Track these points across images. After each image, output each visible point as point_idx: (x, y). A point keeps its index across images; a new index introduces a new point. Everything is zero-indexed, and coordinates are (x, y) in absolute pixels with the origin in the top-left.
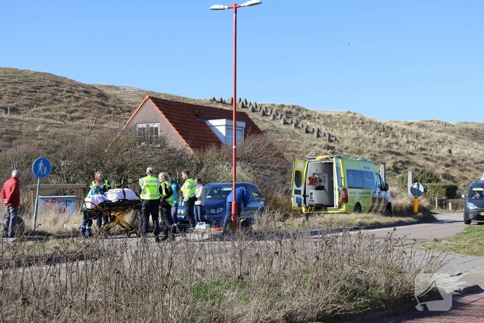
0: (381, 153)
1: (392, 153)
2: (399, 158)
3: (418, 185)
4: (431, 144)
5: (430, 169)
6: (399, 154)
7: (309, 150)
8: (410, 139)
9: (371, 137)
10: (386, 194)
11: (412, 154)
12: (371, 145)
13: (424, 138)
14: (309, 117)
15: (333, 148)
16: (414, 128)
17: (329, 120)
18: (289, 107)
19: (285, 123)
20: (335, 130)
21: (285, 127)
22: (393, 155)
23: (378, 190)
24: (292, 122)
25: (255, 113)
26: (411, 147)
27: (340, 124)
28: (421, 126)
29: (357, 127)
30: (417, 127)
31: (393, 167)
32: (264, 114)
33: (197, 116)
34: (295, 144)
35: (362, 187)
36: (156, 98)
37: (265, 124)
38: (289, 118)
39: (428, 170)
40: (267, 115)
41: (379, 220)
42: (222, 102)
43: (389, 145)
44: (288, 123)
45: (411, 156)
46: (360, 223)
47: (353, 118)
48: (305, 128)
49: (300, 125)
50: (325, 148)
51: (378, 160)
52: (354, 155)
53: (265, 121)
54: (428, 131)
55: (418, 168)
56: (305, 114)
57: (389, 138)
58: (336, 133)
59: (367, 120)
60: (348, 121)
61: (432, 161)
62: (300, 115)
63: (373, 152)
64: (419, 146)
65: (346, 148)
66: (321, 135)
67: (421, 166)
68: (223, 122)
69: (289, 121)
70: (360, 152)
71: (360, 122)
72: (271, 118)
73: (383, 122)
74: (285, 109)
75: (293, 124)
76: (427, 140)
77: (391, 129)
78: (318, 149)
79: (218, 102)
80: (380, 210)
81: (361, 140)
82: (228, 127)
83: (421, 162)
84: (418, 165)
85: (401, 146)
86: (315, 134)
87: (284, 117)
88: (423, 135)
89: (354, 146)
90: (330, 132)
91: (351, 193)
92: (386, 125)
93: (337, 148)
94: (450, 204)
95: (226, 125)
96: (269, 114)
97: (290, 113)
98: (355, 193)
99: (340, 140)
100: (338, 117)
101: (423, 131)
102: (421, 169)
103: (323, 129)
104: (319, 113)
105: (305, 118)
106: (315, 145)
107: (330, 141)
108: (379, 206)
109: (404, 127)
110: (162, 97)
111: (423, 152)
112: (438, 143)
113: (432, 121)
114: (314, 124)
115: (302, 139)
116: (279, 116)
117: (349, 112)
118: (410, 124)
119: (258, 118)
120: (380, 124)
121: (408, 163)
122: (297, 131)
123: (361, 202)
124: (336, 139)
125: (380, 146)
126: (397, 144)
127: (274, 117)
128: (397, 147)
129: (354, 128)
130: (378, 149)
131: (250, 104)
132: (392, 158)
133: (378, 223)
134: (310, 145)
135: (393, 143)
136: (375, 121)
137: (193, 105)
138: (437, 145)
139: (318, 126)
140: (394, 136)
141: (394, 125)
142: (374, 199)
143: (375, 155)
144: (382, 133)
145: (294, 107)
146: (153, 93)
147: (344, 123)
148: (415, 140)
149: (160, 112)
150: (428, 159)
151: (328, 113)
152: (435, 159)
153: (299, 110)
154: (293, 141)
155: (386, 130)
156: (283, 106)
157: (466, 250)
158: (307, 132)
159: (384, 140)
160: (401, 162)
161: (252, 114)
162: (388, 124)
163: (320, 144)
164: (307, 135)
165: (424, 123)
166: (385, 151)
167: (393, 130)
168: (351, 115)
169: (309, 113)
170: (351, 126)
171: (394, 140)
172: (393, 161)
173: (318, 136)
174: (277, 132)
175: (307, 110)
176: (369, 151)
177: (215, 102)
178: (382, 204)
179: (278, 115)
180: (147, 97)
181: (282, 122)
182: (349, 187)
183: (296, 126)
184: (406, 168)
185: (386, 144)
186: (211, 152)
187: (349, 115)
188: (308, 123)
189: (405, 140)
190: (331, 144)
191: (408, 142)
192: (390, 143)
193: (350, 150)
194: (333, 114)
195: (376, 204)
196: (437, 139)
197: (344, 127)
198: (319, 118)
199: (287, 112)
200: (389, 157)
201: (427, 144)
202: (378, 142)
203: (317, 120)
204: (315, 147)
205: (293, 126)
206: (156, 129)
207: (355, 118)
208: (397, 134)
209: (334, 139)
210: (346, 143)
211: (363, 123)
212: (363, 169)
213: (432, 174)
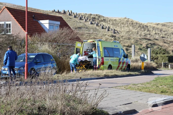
0: (140, 39)
1: (146, 39)
2: (150, 42)
3: (144, 55)
4: (168, 35)
5: (166, 47)
6: (150, 40)
7: (102, 37)
8: (157, 32)
9: (136, 31)
11: (157, 40)
12: (136, 35)
13: (164, 31)
14: (104, 20)
15: (115, 36)
16: (160, 27)
17: (115, 22)
18: (94, 15)
19: (91, 23)
20: (118, 27)
21: (92, 25)
22: (147, 40)
23: (123, 58)
24: (95, 23)
25: (76, 18)
26: (157, 36)
27: (120, 24)
28: (164, 25)
29: (129, 26)
30: (161, 26)
31: (146, 46)
32: (81, 19)
33: (33, 18)
34: (95, 34)
35: (112, 56)
37: (81, 24)
38: (94, 21)
39: (164, 48)
40: (82, 19)
41: (117, 74)
42: (58, 12)
43: (146, 35)
44: (93, 24)
45: (156, 41)
47: (127, 21)
48: (101, 26)
49: (99, 25)
50: (111, 36)
51: (138, 43)
52: (126, 40)
53: (81, 23)
54: (167, 28)
55: (159, 47)
56: (102, 19)
57: (146, 31)
58: (118, 29)
59: (135, 22)
60: (125, 23)
61: (167, 43)
62: (100, 19)
63: (136, 38)
64: (161, 36)
65: (122, 37)
66: (110, 30)
67: (161, 46)
69: (94, 23)
70: (129, 39)
71: (131, 23)
72: (84, 21)
73: (143, 23)
74: (92, 16)
75: (96, 24)
76: (166, 33)
77: (147, 27)
78: (107, 37)
79: (56, 12)
80: (123, 68)
81: (131, 32)
82: (50, 24)
83: (161, 44)
84: (159, 45)
85: (152, 35)
86: (107, 30)
87: (91, 20)
88: (164, 30)
89: (127, 36)
90: (115, 28)
91: (106, 60)
92: (144, 25)
93: (117, 36)
96: (83, 18)
97: (95, 18)
98: (108, 60)
99: (120, 33)
100: (120, 20)
101: (164, 28)
103: (111, 27)
104: (110, 18)
105: (102, 21)
106: (106, 35)
107: (115, 33)
108: (122, 66)
109: (154, 26)
111: (163, 39)
112: (171, 34)
113: (170, 23)
114: (107, 24)
115: (100, 32)
116: (89, 20)
117: (125, 18)
118: (158, 24)
119: (77, 20)
120: (141, 24)
121: (154, 44)
122: (97, 28)
124: (117, 32)
125: (140, 35)
126: (149, 34)
127: (86, 20)
128: (150, 36)
129: (128, 26)
130: (139, 37)
131: (74, 14)
132: (146, 42)
133: (116, 75)
134: (103, 35)
135: (148, 34)
136: (139, 23)
138: (171, 35)
139: (109, 25)
140: (148, 30)
141: (149, 25)
142: (120, 63)
143: (137, 40)
144: (142, 29)
145: (97, 15)
147: (123, 24)
148: (159, 33)
149: (11, 15)
150: (165, 42)
151: (115, 19)
152: (169, 42)
153: (99, 17)
154: (94, 33)
155: (144, 27)
156: (91, 15)
158: (103, 28)
159: (143, 32)
160: (150, 44)
161: (74, 18)
162: (146, 24)
163: (109, 34)
164: (103, 30)
165: (166, 24)
166: (142, 38)
167: (148, 27)
168: (127, 19)
169: (104, 19)
170: (126, 25)
171: (148, 33)
172: (147, 43)
173: (108, 30)
174: (87, 28)
175: (103, 17)
176: (134, 38)
178: (125, 65)
179: (88, 19)
181: (90, 23)
182: (105, 57)
183: (97, 25)
184: (153, 47)
185: (144, 35)
187: (125, 20)
188: (104, 24)
189: (154, 32)
190: (114, 35)
191: (156, 34)
192: (146, 34)
193: (124, 37)
194: (117, 19)
196: (171, 32)
197: (122, 25)
198: (109, 21)
199: (93, 18)
200: (145, 41)
201: (166, 34)
202: (139, 33)
203: (109, 22)
204: (106, 36)
205: (95, 25)
207: (129, 21)
208: (150, 30)
209: (116, 32)
210: (122, 34)
211: (133, 24)
213: (165, 50)
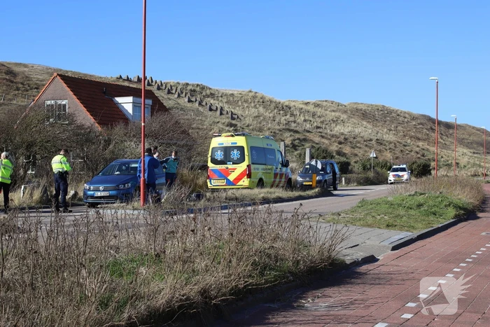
0: (280, 131)
1: (290, 130)
2: (297, 136)
3: (316, 161)
4: (326, 123)
5: (324, 146)
6: (297, 132)
7: (212, 127)
8: (307, 118)
9: (271, 115)
10: (287, 170)
11: (309, 132)
12: (271, 123)
13: (319, 117)
14: (212, 95)
15: (235, 125)
16: (310, 108)
17: (231, 99)
18: (193, 85)
19: (190, 101)
20: (237, 108)
21: (189, 105)
22: (292, 133)
23: (280, 166)
24: (196, 100)
25: (161, 91)
26: (308, 126)
27: (242, 103)
28: (317, 105)
29: (258, 106)
30: (313, 106)
31: (292, 143)
32: (169, 92)
33: (104, 93)
34: (200, 122)
35: (264, 163)
36: (65, 76)
37: (170, 102)
38: (193, 96)
40: (172, 93)
41: (281, 195)
42: (128, 80)
43: (288, 123)
44: (192, 101)
45: (308, 134)
46: (263, 197)
47: (254, 97)
48: (208, 106)
49: (204, 103)
50: (227, 126)
51: (277, 138)
52: (255, 132)
53: (170, 99)
54: (323, 111)
55: (314, 145)
56: (208, 92)
57: (288, 116)
58: (238, 111)
59: (267, 99)
60: (250, 100)
61: (327, 138)
62: (204, 93)
63: (273, 129)
64: (315, 124)
65: (248, 126)
66: (224, 112)
67: (317, 144)
68: (130, 99)
69: (193, 99)
70: (261, 130)
71: (261, 100)
72: (176, 96)
73: (282, 101)
74: (189, 88)
75: (198, 102)
76: (322, 119)
77: (290, 108)
78: (221, 126)
79: (124, 80)
80: (281, 185)
81: (262, 118)
82: (135, 105)
83: (317, 139)
84: (314, 142)
85: (298, 124)
86: (218, 112)
87: (189, 95)
88: (319, 114)
89: (255, 124)
90: (233, 110)
91: (255, 169)
92: (285, 104)
93: (239, 125)
94: (343, 179)
95: (133, 103)
96: (174, 92)
97: (194, 91)
98: (258, 169)
99: (242, 118)
100: (240, 96)
101: (319, 111)
102: (317, 146)
103: (226, 108)
104: (222, 91)
105: (208, 97)
106: (218, 122)
107: (233, 119)
108: (280, 181)
109: (301, 106)
110: (70, 74)
111: (319, 130)
112: (331, 122)
113: (326, 101)
114: (217, 102)
115: (206, 117)
116: (184, 94)
117: (250, 91)
118: (307, 104)
119: (163, 95)
120: (280, 103)
121: (305, 140)
122: (201, 109)
123: (263, 177)
124: (238, 117)
125: (279, 124)
126: (295, 122)
127: (179, 96)
128: (295, 125)
129: (255, 107)
130: (277, 127)
131: (156, 82)
132: (291, 136)
133: (280, 198)
134: (214, 122)
135: (292, 122)
136: (274, 100)
137: (101, 83)
138: (331, 124)
139: (221, 104)
140: (292, 115)
141: (292, 104)
142: (276, 175)
143: (274, 133)
144: (281, 112)
145: (198, 85)
146: (61, 70)
147: (246, 101)
148: (311, 119)
149: (68, 89)
150: (323, 137)
151: (231, 92)
152: (329, 137)
153: (203, 88)
154: (197, 118)
155: (285, 109)
156: (187, 84)
157: (362, 222)
158: (211, 110)
159: (283, 118)
160: (299, 139)
161: (158, 92)
162: (287, 103)
163: (223, 121)
164: (210, 113)
165: (320, 103)
166: (283, 129)
167: (292, 109)
168: (253, 94)
169: (212, 92)
170: (253, 105)
171: (292, 119)
172: (292, 138)
173: (221, 114)
174: (182, 109)
175: (210, 89)
176: (269, 129)
177: (121, 80)
178: (283, 180)
179: (182, 93)
180: (55, 74)
181: (186, 100)
182: (253, 164)
183: (200, 104)
184: (303, 145)
185: (285, 122)
186: (119, 129)
187: (251, 94)
188: (212, 101)
189: (303, 119)
190: (234, 122)
191: (305, 121)
192: (289, 122)
193: (251, 127)
194: (236, 93)
195: (278, 180)
196: (331, 118)
197: (246, 105)
198: (222, 97)
199: (191, 90)
200: (287, 134)
201: (322, 122)
202: (277, 120)
203: (220, 98)
204: (218, 125)
205: (197, 104)
206: (65, 106)
207: (256, 97)
208: (295, 113)
209: (236, 116)
210: (248, 121)
211: (264, 102)
212: (266, 146)
213: (326, 151)
